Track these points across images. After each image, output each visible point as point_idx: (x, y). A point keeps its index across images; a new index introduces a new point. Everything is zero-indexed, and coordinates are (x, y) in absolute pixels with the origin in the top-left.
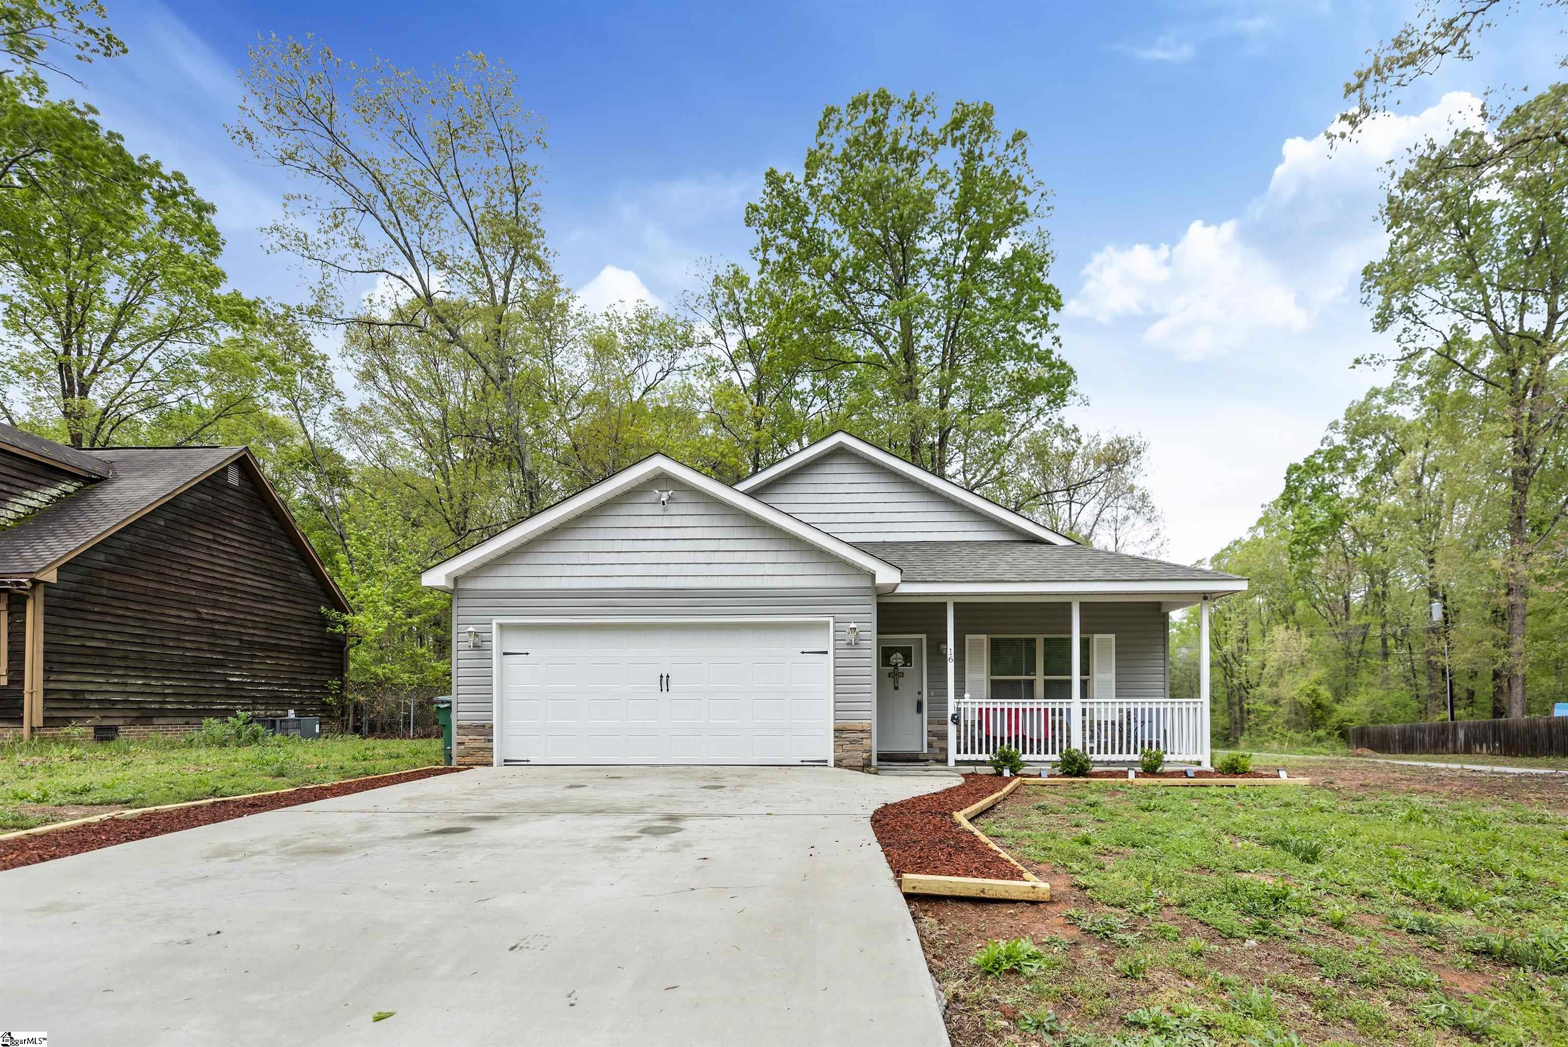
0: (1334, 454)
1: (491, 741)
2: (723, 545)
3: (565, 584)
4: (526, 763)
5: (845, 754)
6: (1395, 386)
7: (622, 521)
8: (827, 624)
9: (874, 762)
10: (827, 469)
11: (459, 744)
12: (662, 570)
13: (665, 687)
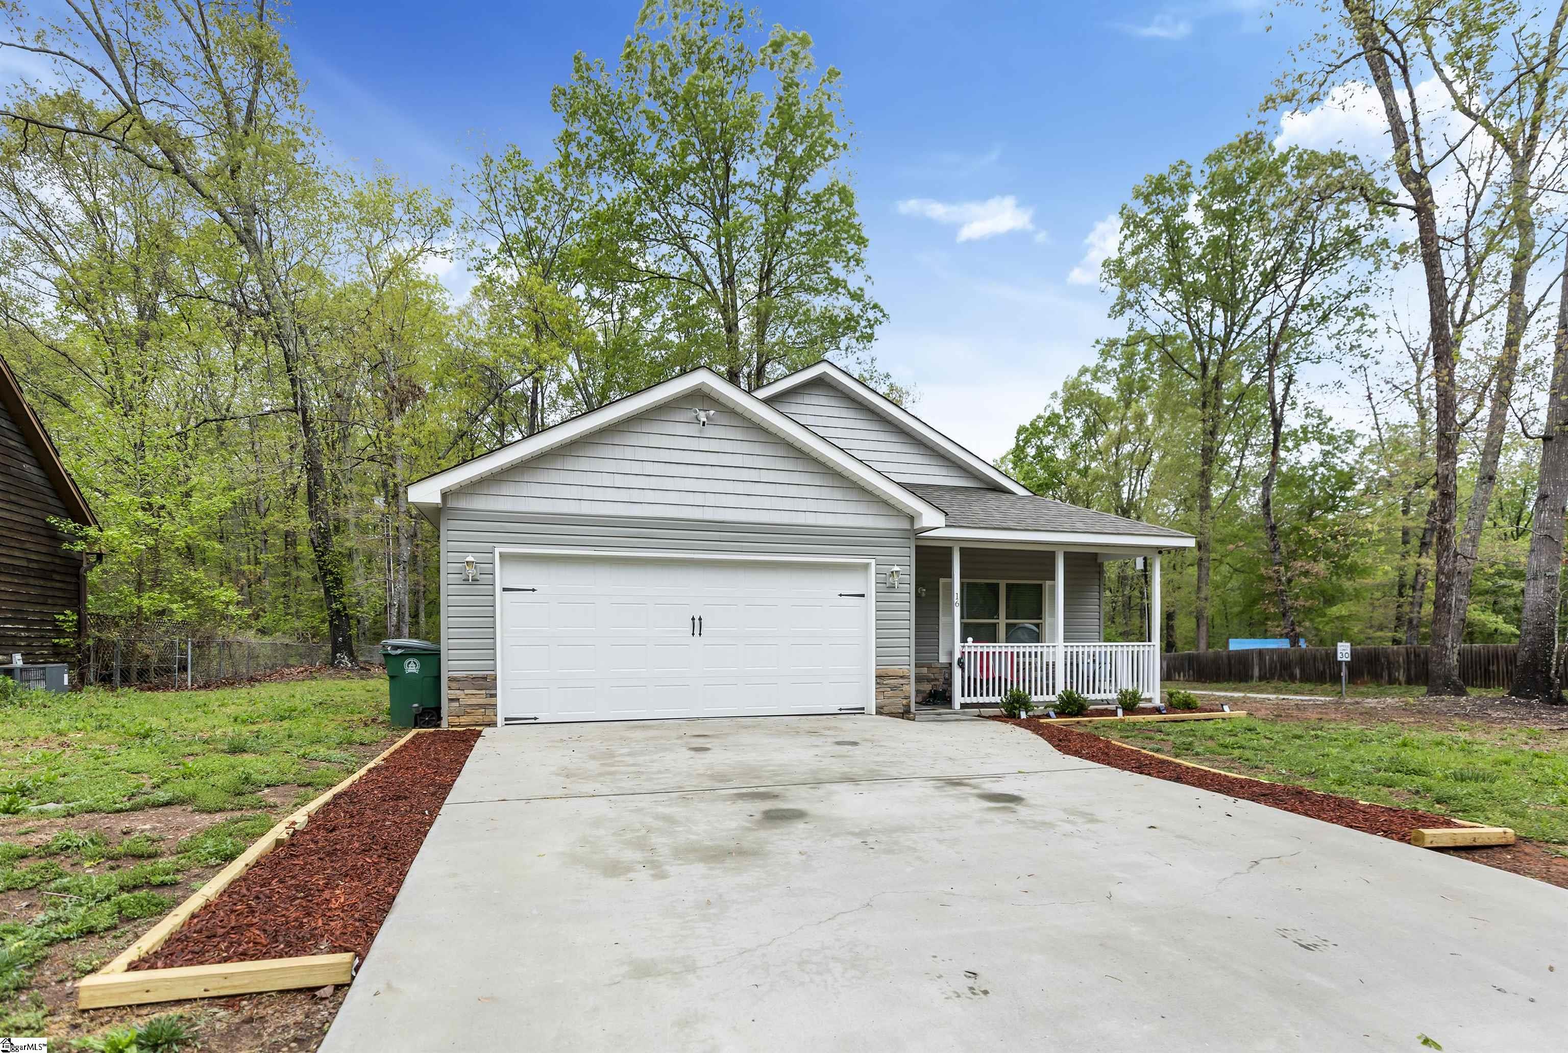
0: (1053, 419)
1: (495, 696)
2: (765, 476)
3: (586, 509)
4: (533, 721)
5: (887, 701)
6: (1098, 368)
7: (655, 441)
8: (866, 566)
9: (913, 709)
10: (807, 399)
11: (451, 700)
12: (699, 499)
13: (697, 632)
